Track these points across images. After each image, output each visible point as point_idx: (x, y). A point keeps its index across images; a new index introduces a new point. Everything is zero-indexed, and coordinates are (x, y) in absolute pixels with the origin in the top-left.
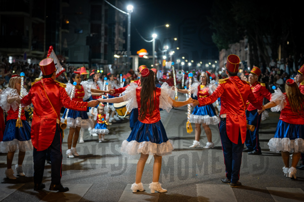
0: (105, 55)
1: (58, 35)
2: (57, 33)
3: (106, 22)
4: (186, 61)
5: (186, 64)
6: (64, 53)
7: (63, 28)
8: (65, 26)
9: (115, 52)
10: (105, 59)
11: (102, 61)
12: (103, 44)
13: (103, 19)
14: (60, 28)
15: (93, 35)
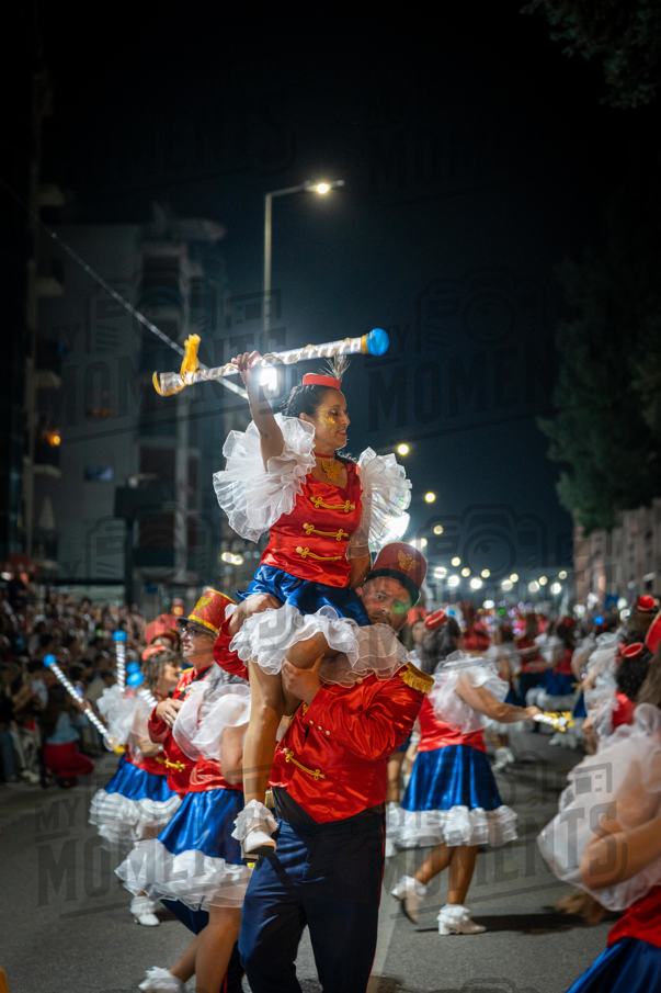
0: (190, 554)
1: (20, 484)
2: (14, 476)
3: (192, 442)
4: (466, 572)
5: (465, 581)
6: (41, 547)
7: (38, 460)
8: (46, 454)
9: (224, 545)
10: (190, 568)
11: (181, 576)
12: (180, 519)
13: (184, 430)
14: (27, 461)
15: (141, 483)
